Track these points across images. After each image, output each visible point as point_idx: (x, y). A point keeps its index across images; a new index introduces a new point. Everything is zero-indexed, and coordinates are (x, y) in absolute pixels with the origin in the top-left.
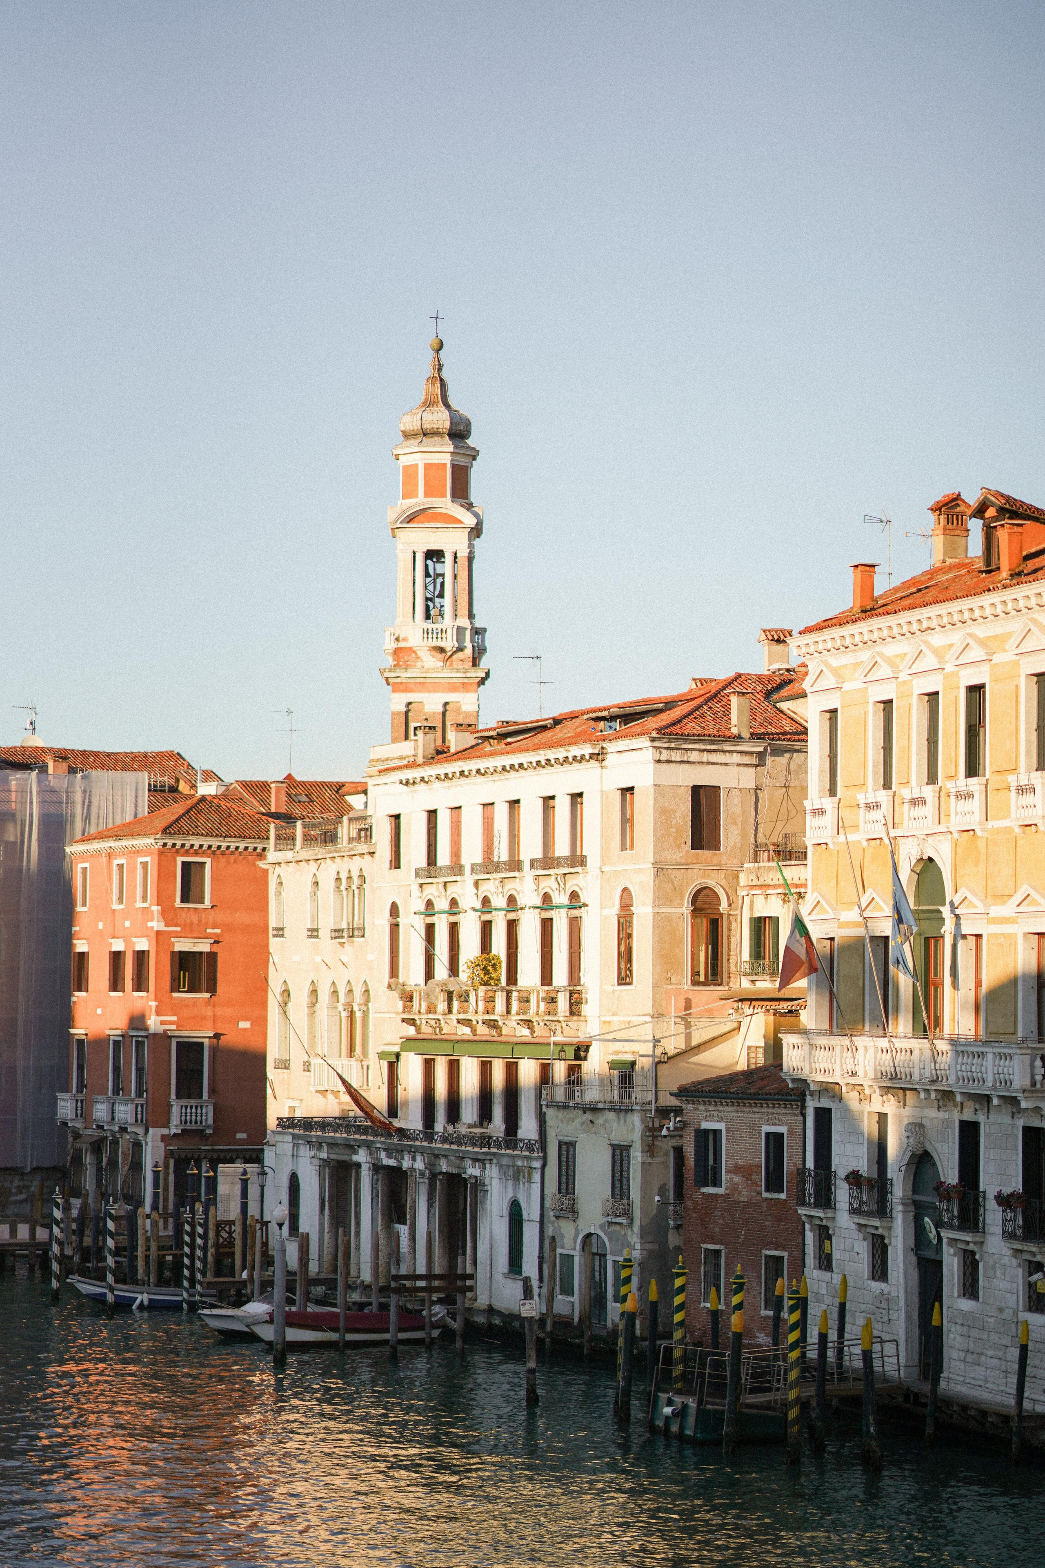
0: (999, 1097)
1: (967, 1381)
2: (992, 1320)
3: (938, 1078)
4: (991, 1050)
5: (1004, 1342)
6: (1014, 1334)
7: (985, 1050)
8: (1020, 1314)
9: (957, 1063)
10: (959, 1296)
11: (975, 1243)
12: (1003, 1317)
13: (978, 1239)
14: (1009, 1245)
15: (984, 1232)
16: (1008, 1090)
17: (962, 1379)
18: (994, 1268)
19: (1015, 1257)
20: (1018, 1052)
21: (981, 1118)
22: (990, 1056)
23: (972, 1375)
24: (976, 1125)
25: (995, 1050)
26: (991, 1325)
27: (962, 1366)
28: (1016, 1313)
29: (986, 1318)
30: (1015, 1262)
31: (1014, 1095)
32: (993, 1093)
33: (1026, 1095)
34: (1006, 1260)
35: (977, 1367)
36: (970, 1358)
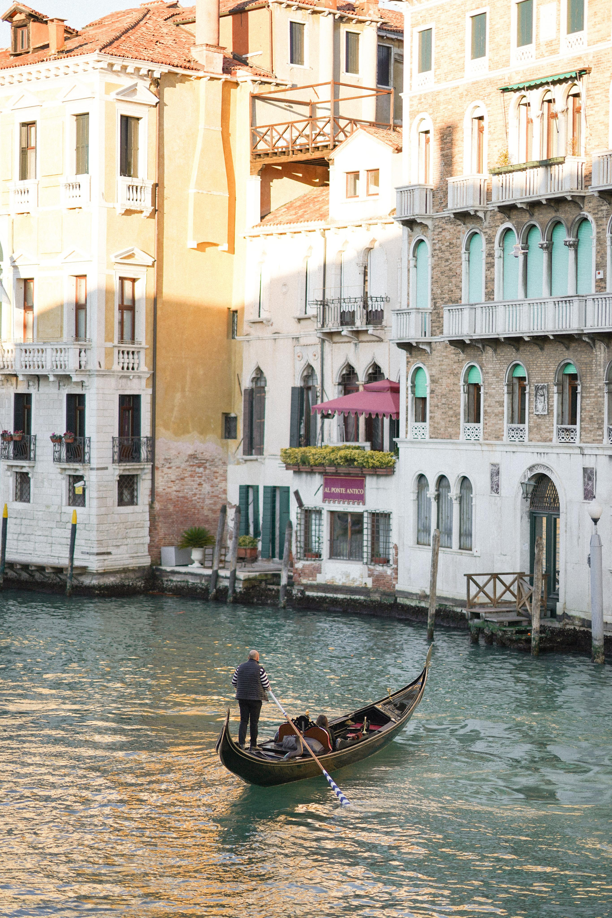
0: (55, 376)
1: (19, 551)
2: (41, 513)
3: (4, 367)
4: (50, 347)
5: (51, 526)
6: (59, 520)
7: (44, 347)
8: (63, 508)
9: (21, 356)
10: (13, 501)
11: (29, 467)
12: (50, 510)
13: (31, 465)
14: (58, 466)
15: (35, 460)
16: (64, 371)
17: (15, 551)
18: (42, 482)
19: (61, 474)
20: (73, 346)
21: (32, 391)
22: (49, 351)
23: (24, 547)
24: (28, 396)
25: (52, 347)
26: (40, 517)
27: (15, 543)
28: (60, 506)
29: (35, 512)
30: (60, 477)
31: (68, 373)
32: (50, 373)
33: (77, 373)
34: (53, 476)
35: (28, 543)
36: (21, 537)
